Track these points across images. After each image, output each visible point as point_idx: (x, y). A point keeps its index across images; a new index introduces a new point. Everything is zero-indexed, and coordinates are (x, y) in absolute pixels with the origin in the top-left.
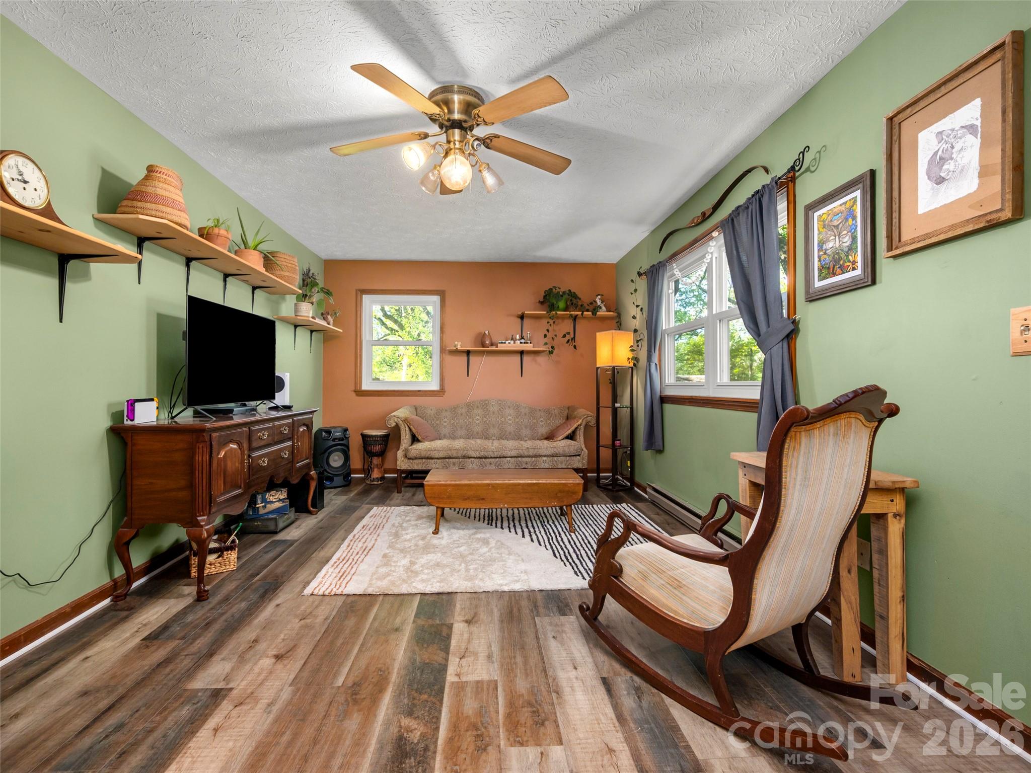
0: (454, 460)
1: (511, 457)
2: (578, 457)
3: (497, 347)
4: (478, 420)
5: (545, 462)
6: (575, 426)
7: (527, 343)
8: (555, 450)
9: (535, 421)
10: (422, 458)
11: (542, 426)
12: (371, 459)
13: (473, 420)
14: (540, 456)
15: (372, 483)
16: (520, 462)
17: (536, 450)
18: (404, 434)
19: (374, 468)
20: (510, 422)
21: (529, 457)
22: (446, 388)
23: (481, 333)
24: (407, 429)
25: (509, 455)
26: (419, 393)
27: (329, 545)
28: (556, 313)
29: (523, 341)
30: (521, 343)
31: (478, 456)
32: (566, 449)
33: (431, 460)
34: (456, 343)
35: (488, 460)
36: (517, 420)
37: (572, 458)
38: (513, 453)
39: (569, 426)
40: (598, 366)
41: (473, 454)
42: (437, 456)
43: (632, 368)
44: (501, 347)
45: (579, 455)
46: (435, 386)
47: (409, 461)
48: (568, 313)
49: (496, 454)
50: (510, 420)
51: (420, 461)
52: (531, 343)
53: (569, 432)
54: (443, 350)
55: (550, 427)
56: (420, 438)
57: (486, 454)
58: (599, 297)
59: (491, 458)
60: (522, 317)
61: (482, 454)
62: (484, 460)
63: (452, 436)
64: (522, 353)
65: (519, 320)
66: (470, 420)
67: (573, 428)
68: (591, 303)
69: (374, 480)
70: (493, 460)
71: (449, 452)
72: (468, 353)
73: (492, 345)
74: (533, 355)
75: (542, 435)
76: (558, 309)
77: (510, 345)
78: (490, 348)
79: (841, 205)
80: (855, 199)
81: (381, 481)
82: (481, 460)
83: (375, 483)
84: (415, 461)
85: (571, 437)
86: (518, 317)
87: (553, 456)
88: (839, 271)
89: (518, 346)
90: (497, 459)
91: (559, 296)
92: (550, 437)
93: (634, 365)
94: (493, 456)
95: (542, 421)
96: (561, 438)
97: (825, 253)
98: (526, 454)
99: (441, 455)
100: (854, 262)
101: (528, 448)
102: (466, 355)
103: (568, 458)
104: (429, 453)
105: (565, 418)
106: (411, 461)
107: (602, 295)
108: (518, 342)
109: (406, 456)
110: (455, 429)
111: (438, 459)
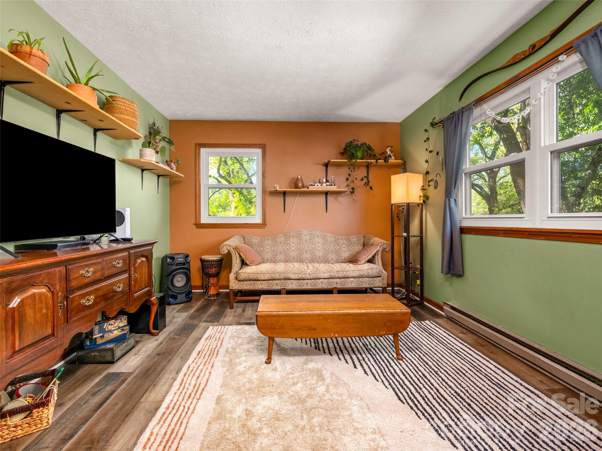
0: (277, 281)
1: (324, 279)
2: (379, 278)
3: (308, 188)
4: (293, 247)
5: (352, 282)
6: (375, 252)
7: (331, 185)
8: (361, 272)
9: (339, 247)
10: (250, 280)
11: (345, 251)
12: (209, 279)
13: (290, 247)
14: (348, 278)
15: (209, 299)
16: (332, 282)
17: (345, 273)
18: (235, 259)
19: (210, 287)
20: (319, 248)
21: (339, 278)
22: (267, 222)
23: (294, 178)
24: (237, 255)
25: (323, 277)
26: (246, 225)
27: (162, 381)
28: (356, 161)
29: (328, 184)
30: (327, 185)
31: (297, 278)
32: (370, 271)
33: (257, 282)
34: (275, 185)
35: (305, 281)
36: (325, 247)
37: (374, 278)
38: (326, 275)
39: (370, 252)
40: (392, 203)
41: (293, 276)
42: (263, 278)
43: (422, 204)
44: (311, 188)
45: (380, 277)
46: (258, 220)
47: (239, 282)
48: (365, 161)
49: (312, 276)
50: (319, 246)
51: (248, 282)
52: (335, 185)
53: (370, 257)
54: (264, 191)
55: (351, 252)
56: (248, 263)
57: (304, 276)
58: (389, 148)
59: (308, 279)
60: (326, 165)
61: (300, 276)
62: (301, 281)
63: (273, 260)
64: (327, 193)
65: (324, 168)
66: (288, 247)
67: (373, 254)
68: (383, 153)
69: (211, 296)
70: (310, 281)
71: (273, 275)
72: (284, 193)
73: (303, 187)
74: (335, 195)
75: (345, 259)
76: (357, 158)
77: (318, 187)
78: (302, 189)
81: (216, 297)
82: (299, 281)
83: (212, 298)
84: (244, 282)
85: (371, 261)
86: (323, 165)
87: (359, 277)
89: (325, 187)
90: (313, 280)
91: (357, 147)
92: (353, 260)
93: (424, 201)
94: (309, 278)
95: (344, 248)
96: (363, 261)
98: (337, 276)
99: (266, 278)
101: (338, 271)
102: (282, 195)
103: (371, 279)
104: (256, 276)
105: (362, 245)
106: (241, 282)
107: (392, 147)
108: (324, 185)
109: (236, 278)
110: (276, 255)
111: (263, 280)
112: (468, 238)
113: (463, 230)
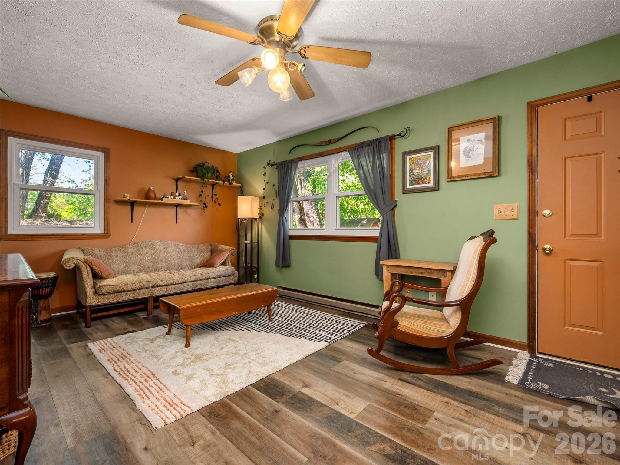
0: (144, 290)
1: (190, 282)
2: (232, 276)
3: (162, 200)
4: (148, 257)
5: (212, 282)
6: (226, 256)
7: (184, 199)
8: (219, 273)
9: (191, 255)
10: (114, 293)
11: (197, 258)
12: (37, 302)
13: (143, 257)
14: (210, 278)
15: (40, 326)
16: (196, 284)
17: (208, 275)
18: (86, 274)
19: (41, 311)
20: (174, 257)
21: (202, 280)
22: (112, 232)
24: (89, 269)
25: (189, 280)
26: (83, 236)
29: (180, 197)
30: (180, 199)
31: (166, 284)
32: (226, 271)
33: (122, 293)
34: (126, 194)
35: (172, 286)
36: (179, 255)
37: (229, 277)
38: (192, 279)
39: (223, 257)
40: (238, 217)
41: (162, 283)
42: (130, 288)
43: (259, 219)
44: (165, 201)
45: (232, 275)
46: (98, 230)
47: (100, 297)
48: (215, 181)
49: (180, 281)
50: (174, 255)
51: (112, 295)
52: (187, 199)
53: (223, 260)
54: (107, 200)
55: (203, 259)
56: (104, 276)
57: (172, 282)
58: (231, 173)
59: (176, 284)
60: (177, 180)
61: (169, 282)
62: (169, 286)
63: (126, 271)
64: (177, 206)
65: (175, 182)
66: (141, 257)
67: (225, 258)
68: (227, 177)
69: (42, 322)
70: (177, 285)
71: (141, 284)
72: (132, 204)
73: (155, 198)
74: (184, 208)
75: (198, 265)
77: (170, 200)
78: (156, 201)
79: (422, 156)
80: (430, 155)
81: (50, 322)
82: (167, 287)
83: (44, 324)
84: (106, 296)
85: (224, 264)
86: (174, 179)
87: (218, 277)
88: (421, 182)
89: (178, 200)
90: (180, 285)
91: (208, 169)
92: (208, 264)
93: (260, 217)
94: (177, 283)
95: (196, 255)
96: (219, 264)
97: (413, 174)
98: (201, 278)
99: (134, 288)
100: (429, 180)
101: (201, 274)
102: (130, 204)
103: (226, 277)
104: (122, 287)
105: (210, 252)
106: (102, 297)
107: (234, 172)
108: (177, 198)
109: (96, 293)
110: (128, 266)
111: (130, 291)
112: (293, 242)
113: (291, 237)
